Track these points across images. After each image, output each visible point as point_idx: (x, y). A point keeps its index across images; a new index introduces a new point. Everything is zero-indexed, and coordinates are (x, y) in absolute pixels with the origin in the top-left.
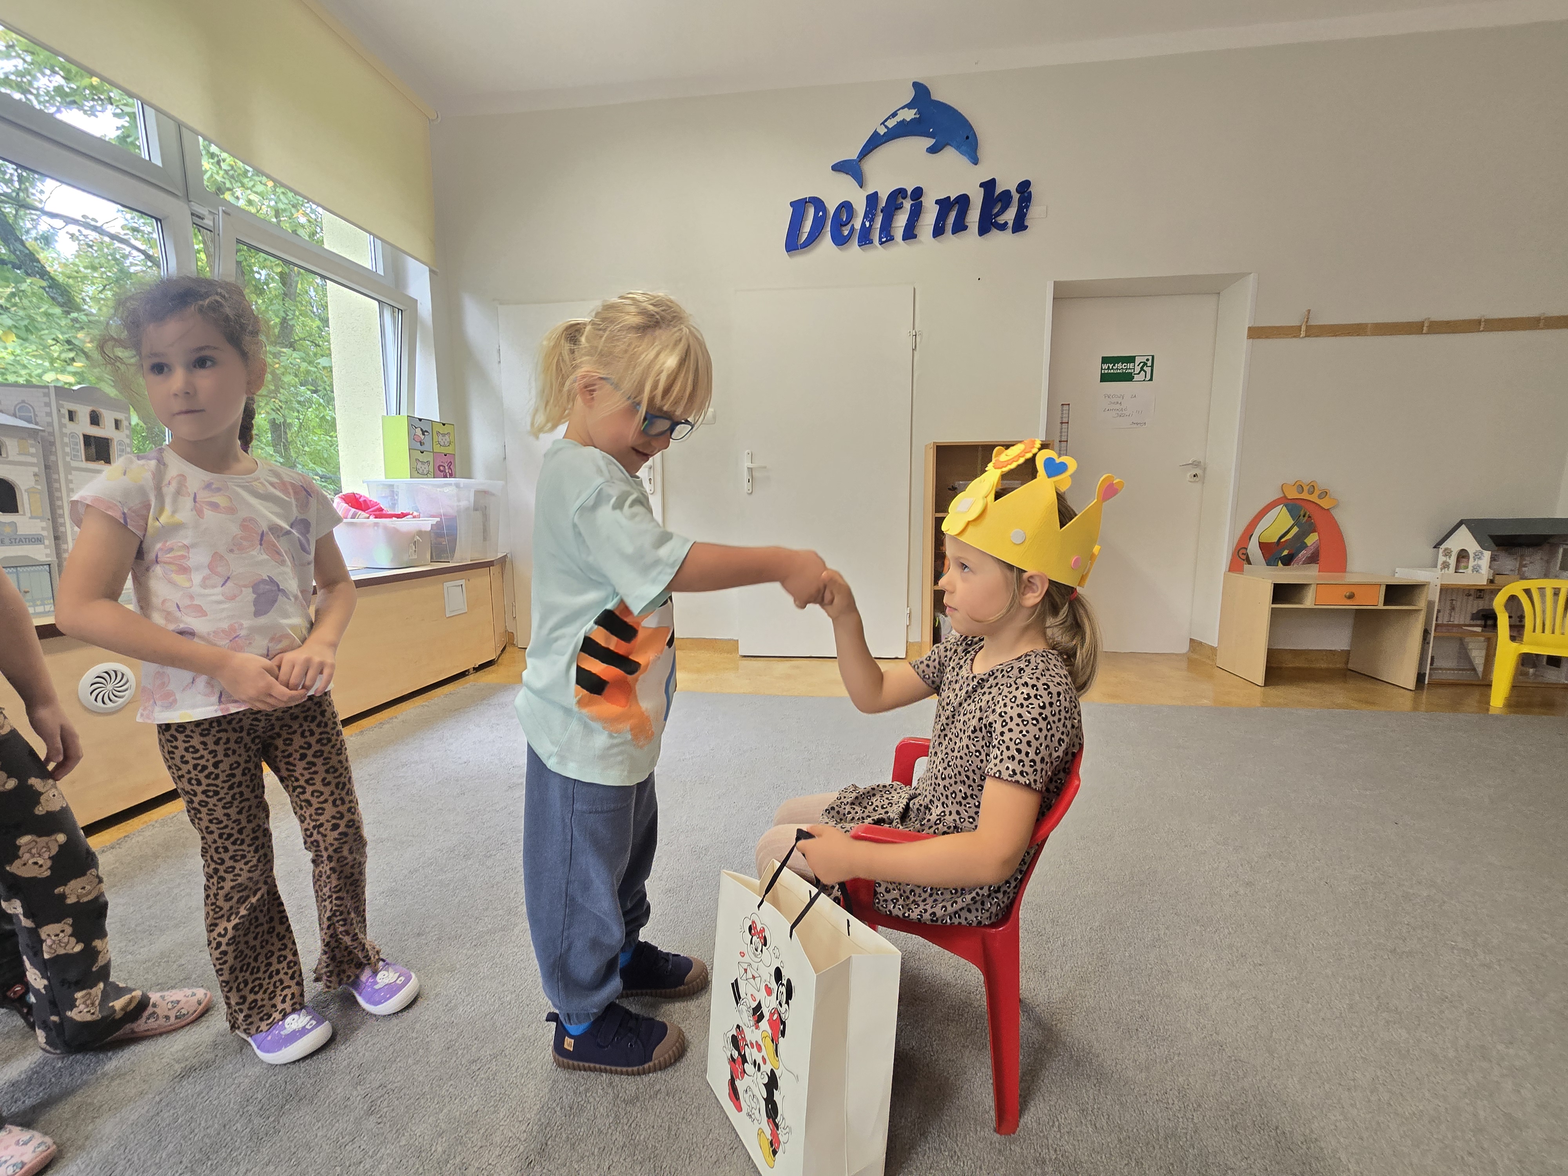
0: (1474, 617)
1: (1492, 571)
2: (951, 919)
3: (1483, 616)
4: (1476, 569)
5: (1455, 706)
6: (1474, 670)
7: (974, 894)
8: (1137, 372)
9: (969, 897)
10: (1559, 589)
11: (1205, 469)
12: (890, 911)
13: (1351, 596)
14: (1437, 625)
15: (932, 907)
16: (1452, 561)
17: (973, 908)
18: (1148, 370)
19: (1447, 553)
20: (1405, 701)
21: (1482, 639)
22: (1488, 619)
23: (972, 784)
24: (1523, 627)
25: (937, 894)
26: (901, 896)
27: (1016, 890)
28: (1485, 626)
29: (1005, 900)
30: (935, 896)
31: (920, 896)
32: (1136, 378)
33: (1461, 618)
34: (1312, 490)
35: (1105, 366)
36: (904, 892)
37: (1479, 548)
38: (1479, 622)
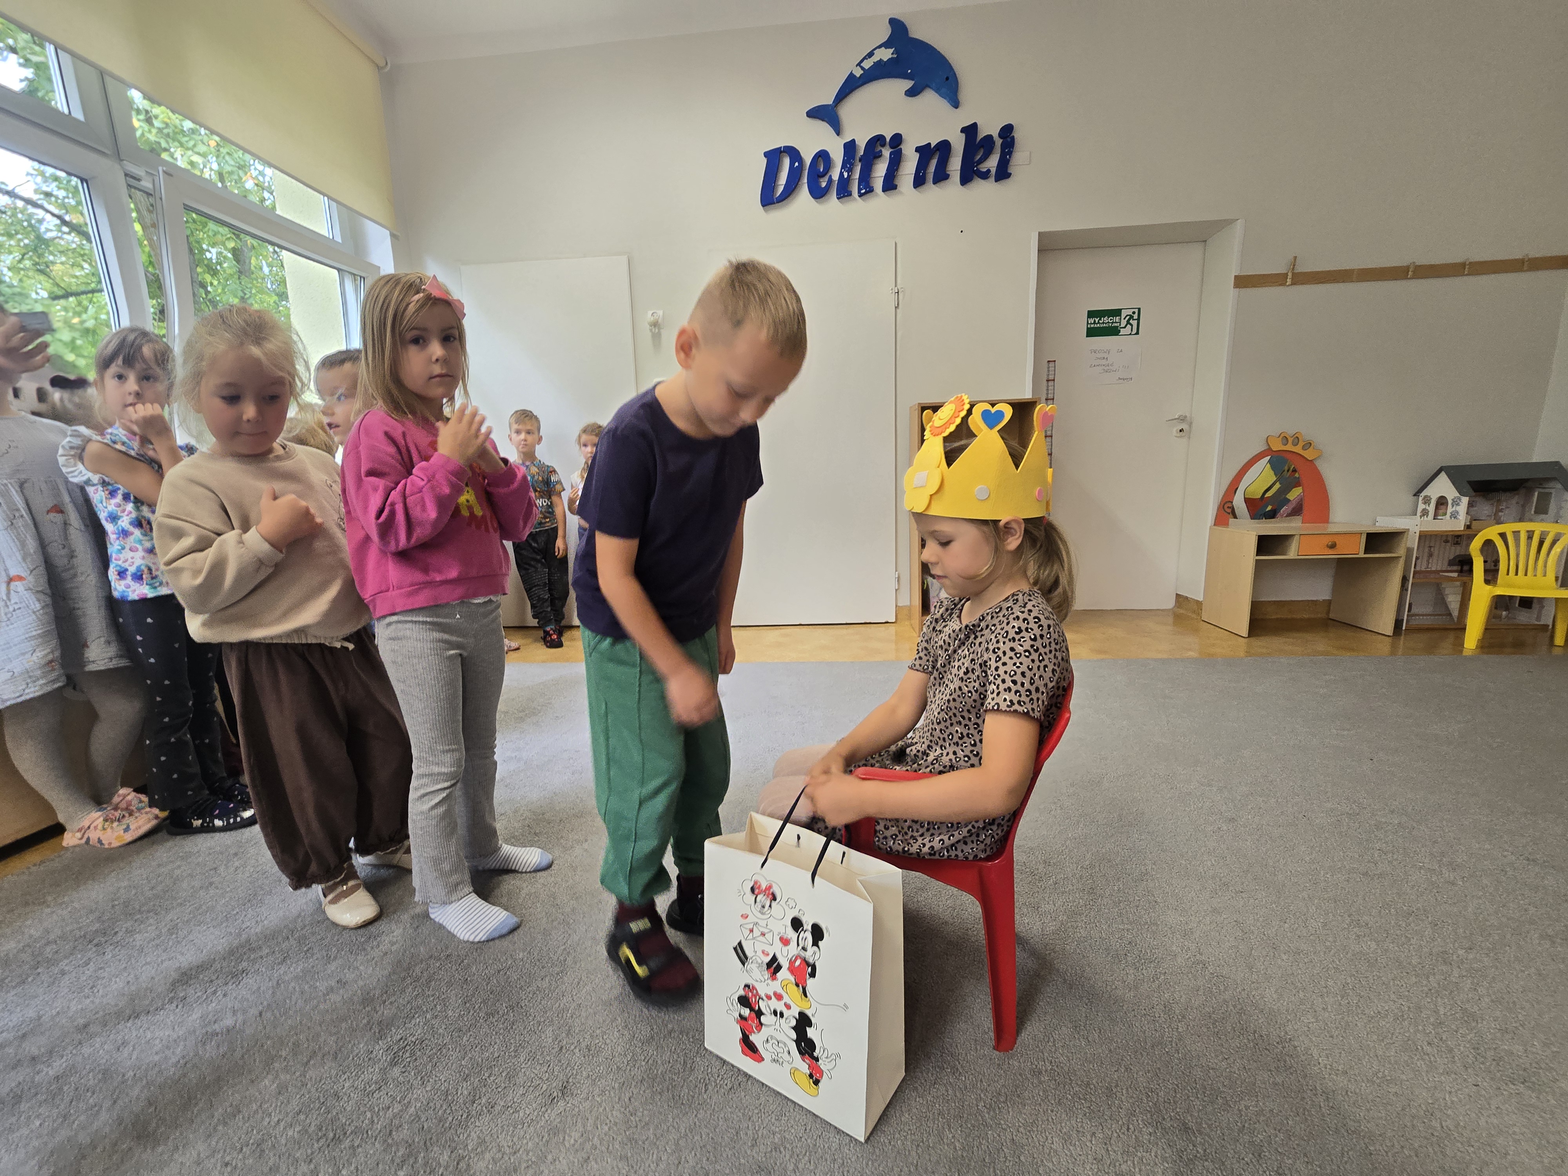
0: (1451, 563)
1: (1469, 517)
2: (948, 852)
3: (1460, 561)
4: (1454, 515)
5: (1430, 649)
6: (1450, 615)
7: (970, 827)
8: (1123, 325)
9: (965, 830)
10: (1533, 532)
11: (1190, 424)
12: (890, 847)
13: (1333, 546)
14: (1415, 573)
15: (930, 841)
16: (1431, 508)
17: (969, 840)
18: (1134, 323)
19: (1427, 500)
20: (1384, 646)
21: (1458, 583)
22: (1464, 564)
23: (968, 723)
24: (1497, 570)
25: (934, 828)
26: (900, 832)
27: (1009, 824)
28: (1461, 571)
29: (999, 832)
30: (932, 831)
31: (917, 831)
32: (1122, 331)
33: (1437, 564)
34: (1296, 440)
35: (1091, 321)
36: (903, 828)
37: (1458, 495)
38: (1455, 568)
